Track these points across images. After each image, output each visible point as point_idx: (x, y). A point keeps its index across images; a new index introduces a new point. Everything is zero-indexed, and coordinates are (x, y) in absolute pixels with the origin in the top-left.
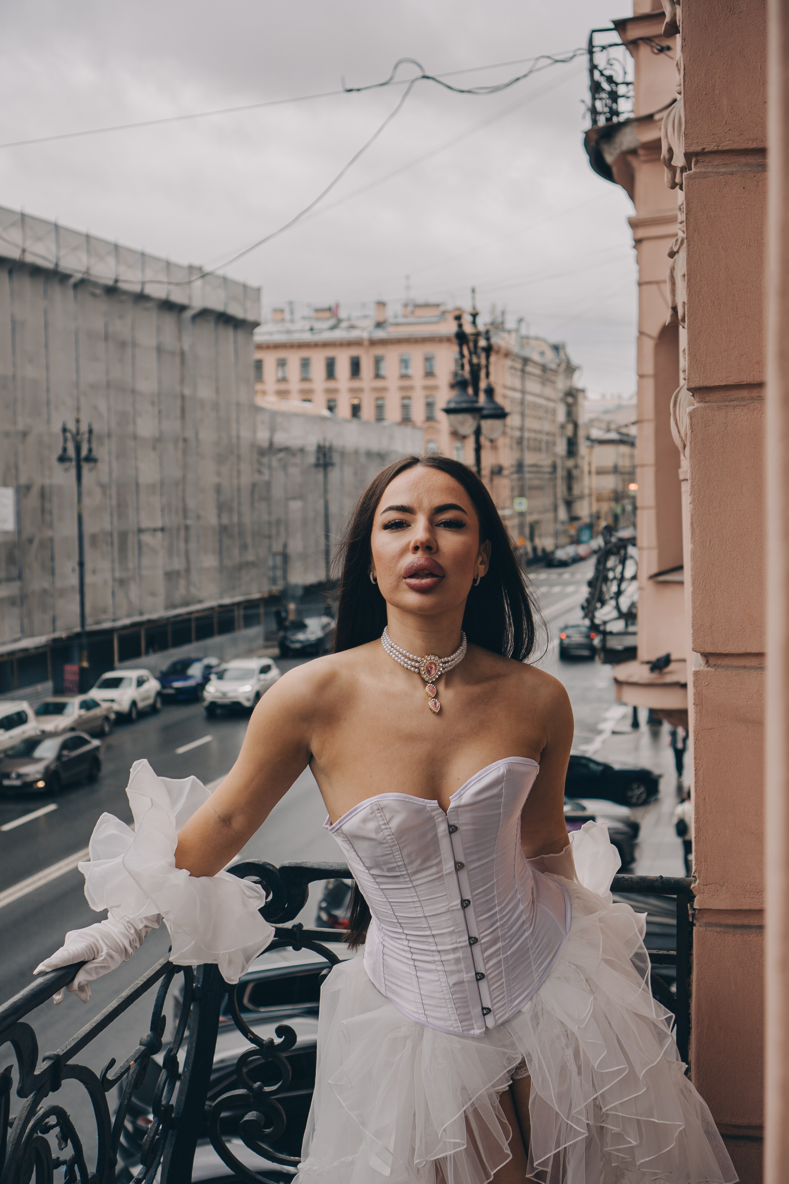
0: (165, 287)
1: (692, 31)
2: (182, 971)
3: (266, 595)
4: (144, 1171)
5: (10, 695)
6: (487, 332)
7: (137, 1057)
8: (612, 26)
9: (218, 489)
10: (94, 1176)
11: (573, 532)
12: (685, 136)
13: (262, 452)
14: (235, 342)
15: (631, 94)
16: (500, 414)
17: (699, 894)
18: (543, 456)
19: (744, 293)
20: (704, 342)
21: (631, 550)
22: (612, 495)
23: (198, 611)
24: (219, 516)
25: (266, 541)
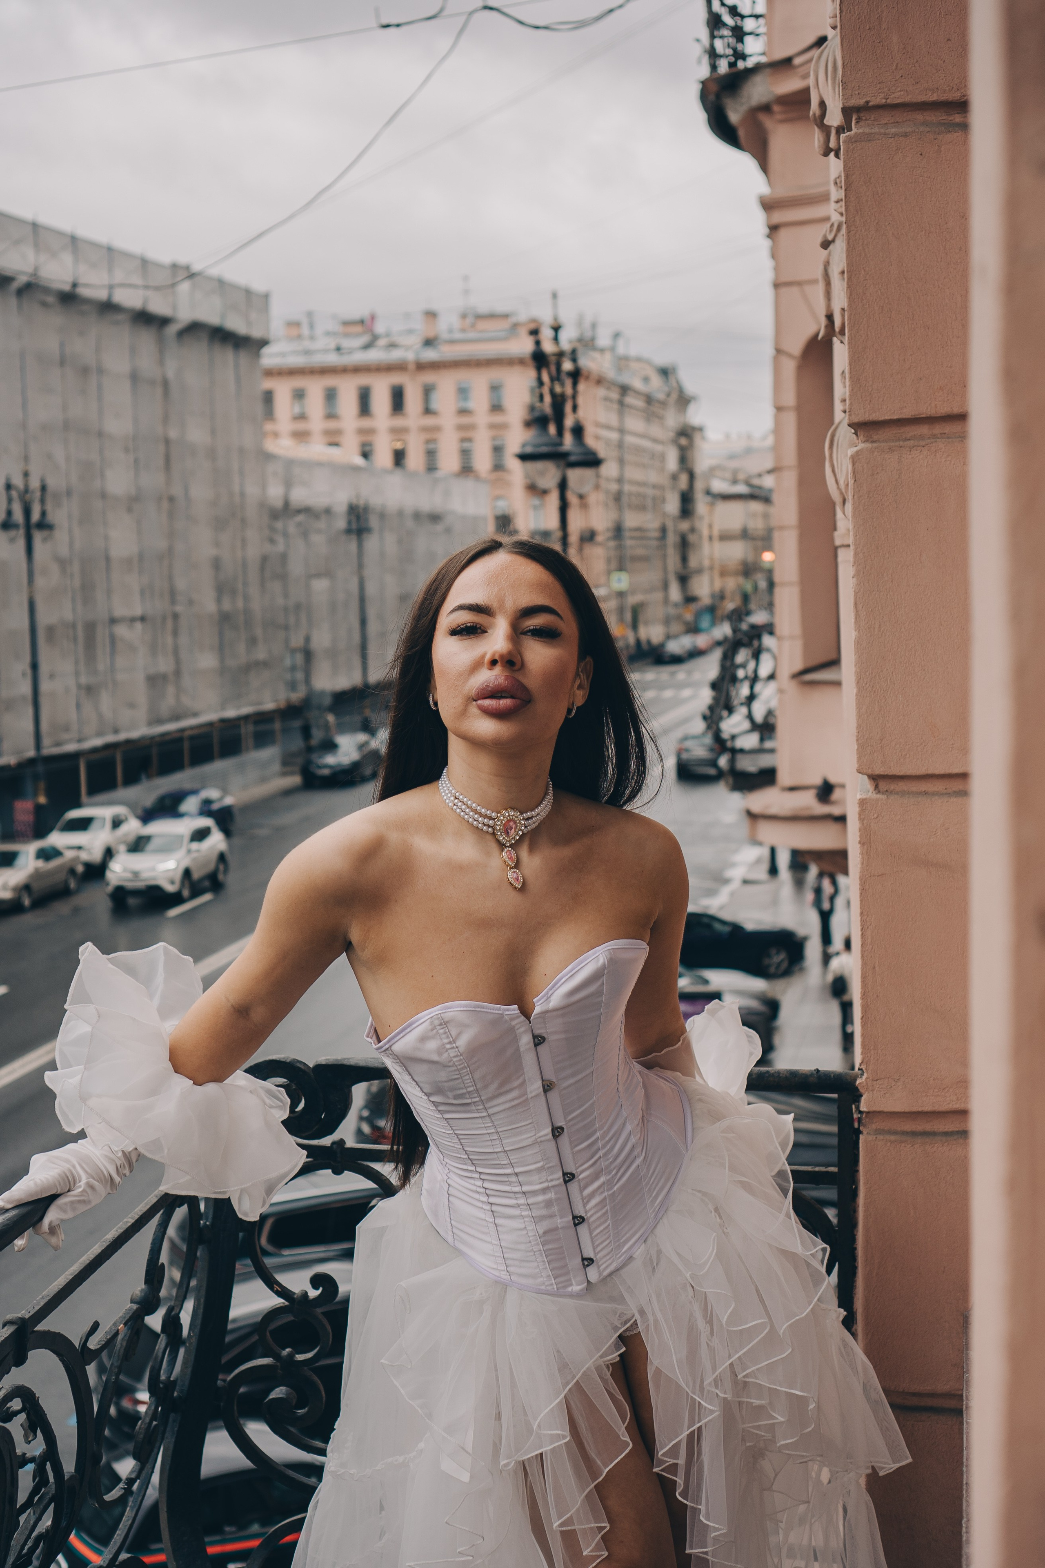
0: (141, 292)
2: (186, 1205)
3: (282, 705)
4: (138, 1468)
6: (574, 351)
7: (127, 1318)
9: (216, 564)
10: (72, 1477)
11: (689, 617)
12: (842, 85)
13: (275, 515)
14: (237, 366)
15: (762, 30)
16: (592, 461)
17: (867, 1093)
18: (649, 516)
19: (923, 295)
20: (870, 362)
21: (768, 641)
22: (740, 568)
23: (192, 728)
24: (219, 600)
25: (282, 633)
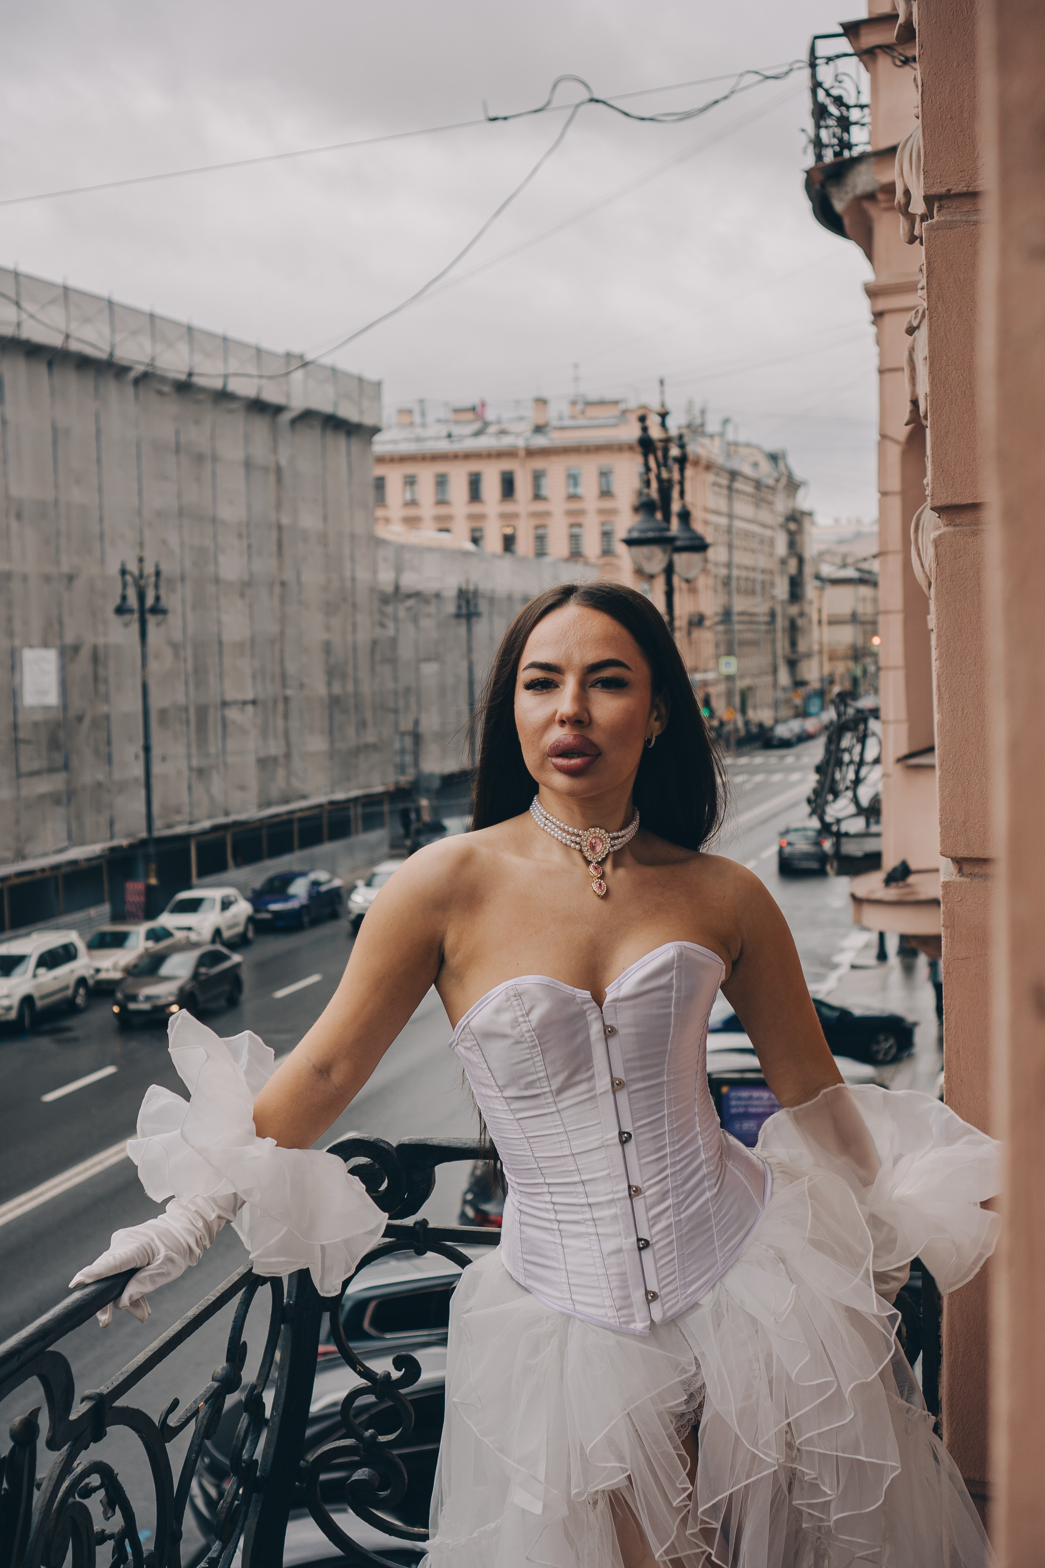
0: (255, 381)
1: (932, 35)
2: (268, 1283)
3: (391, 788)
4: (220, 1547)
5: (53, 922)
6: (681, 437)
7: (207, 1396)
8: (840, 30)
9: (327, 648)
10: (151, 1555)
11: (798, 701)
12: (924, 174)
13: (385, 599)
14: (349, 454)
15: (867, 120)
16: (699, 546)
18: (758, 599)
20: (952, 446)
21: (873, 725)
22: (850, 652)
23: (302, 810)
24: (329, 684)
25: (392, 717)
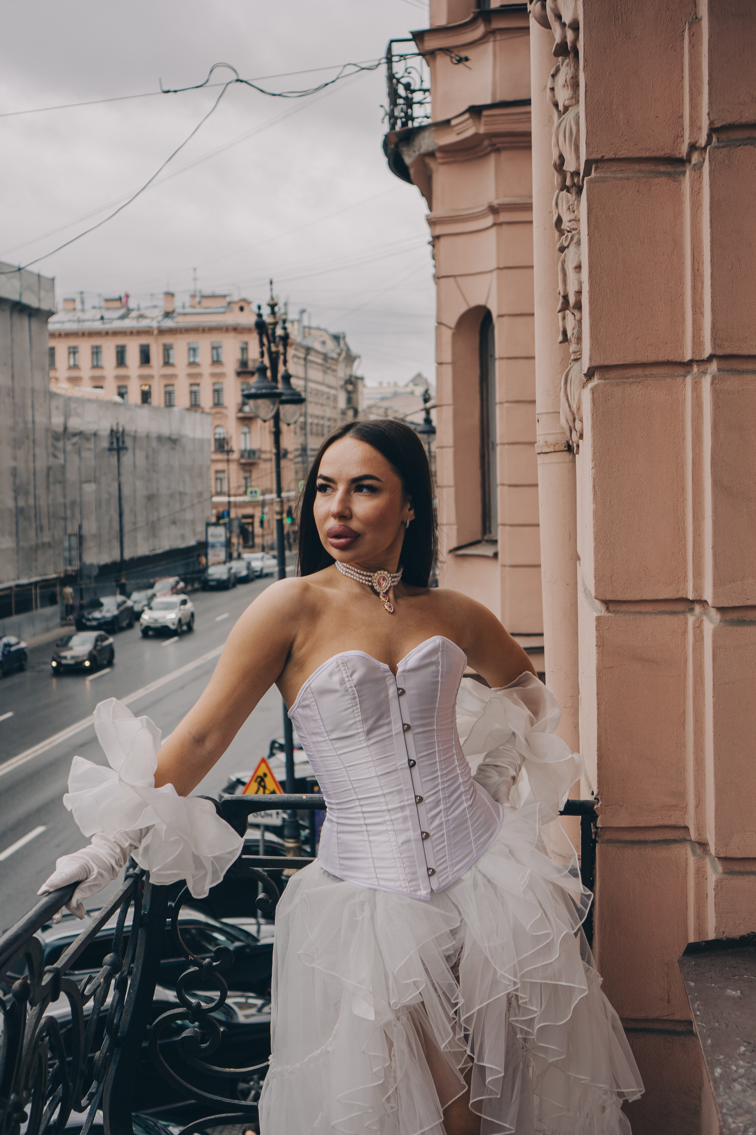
1: (593, 53)
3: (62, 575)
4: (96, 1086)
6: (284, 322)
7: (105, 975)
8: (410, 36)
9: (14, 473)
12: (587, 146)
13: (56, 437)
14: (30, 328)
15: (428, 100)
16: (298, 400)
17: (601, 815)
19: (639, 283)
20: (604, 326)
24: (16, 499)
25: (62, 523)
